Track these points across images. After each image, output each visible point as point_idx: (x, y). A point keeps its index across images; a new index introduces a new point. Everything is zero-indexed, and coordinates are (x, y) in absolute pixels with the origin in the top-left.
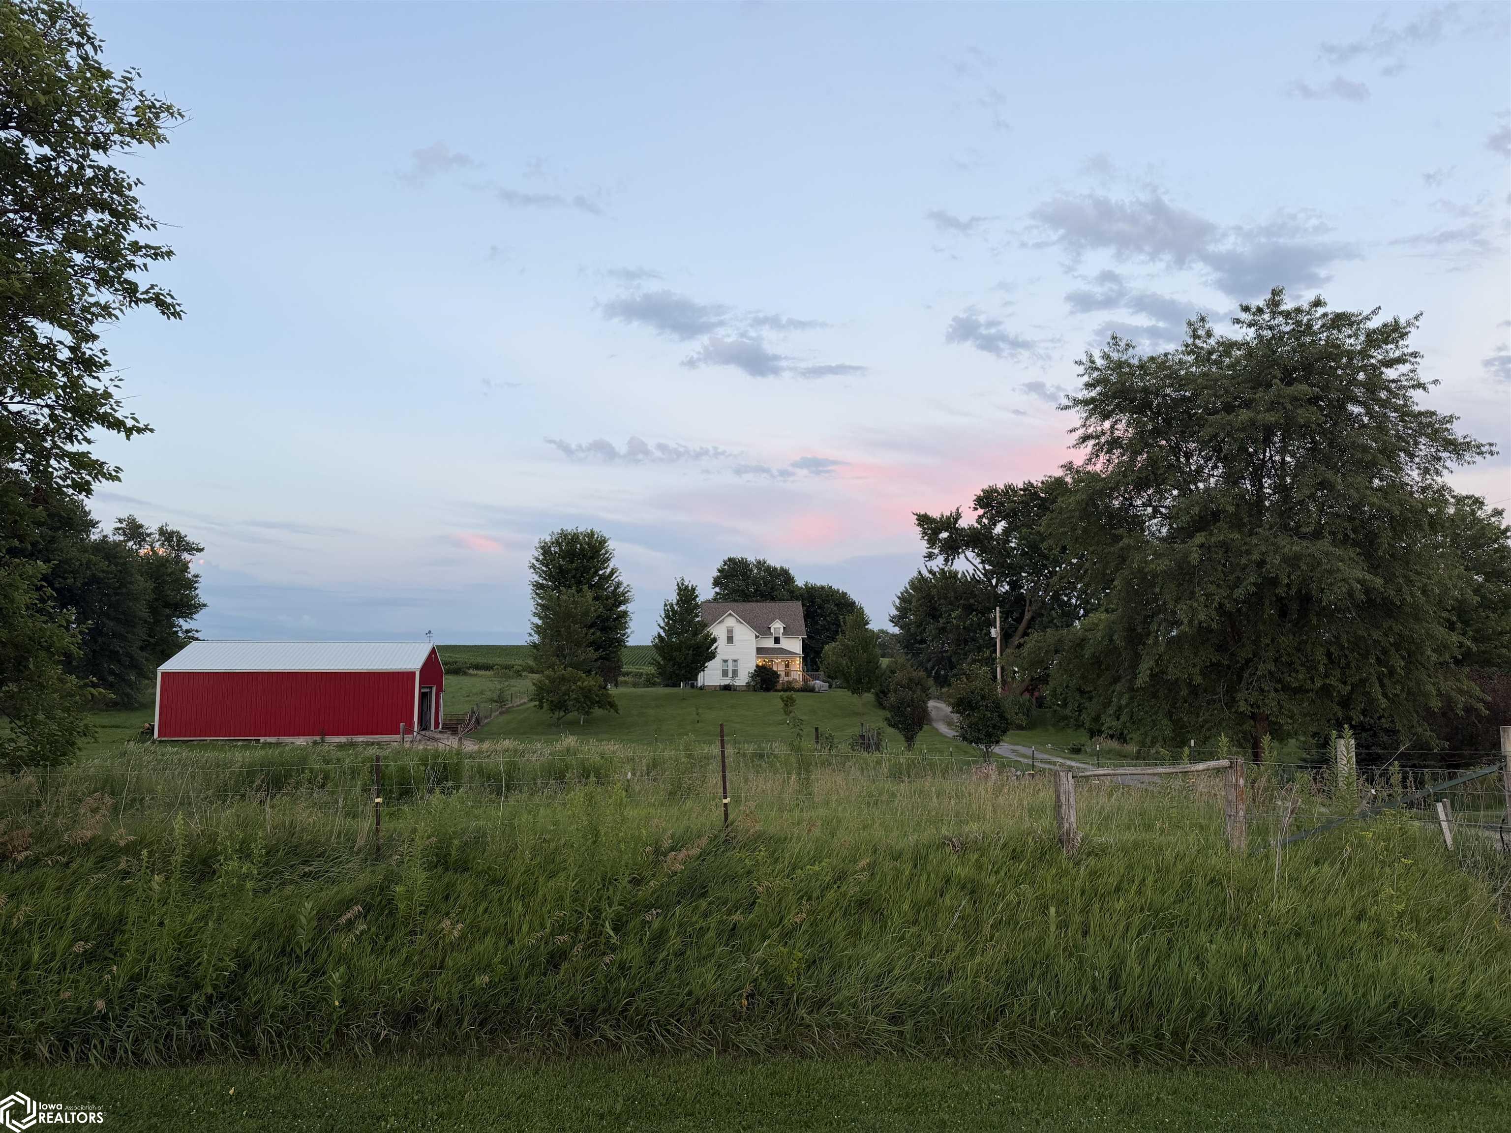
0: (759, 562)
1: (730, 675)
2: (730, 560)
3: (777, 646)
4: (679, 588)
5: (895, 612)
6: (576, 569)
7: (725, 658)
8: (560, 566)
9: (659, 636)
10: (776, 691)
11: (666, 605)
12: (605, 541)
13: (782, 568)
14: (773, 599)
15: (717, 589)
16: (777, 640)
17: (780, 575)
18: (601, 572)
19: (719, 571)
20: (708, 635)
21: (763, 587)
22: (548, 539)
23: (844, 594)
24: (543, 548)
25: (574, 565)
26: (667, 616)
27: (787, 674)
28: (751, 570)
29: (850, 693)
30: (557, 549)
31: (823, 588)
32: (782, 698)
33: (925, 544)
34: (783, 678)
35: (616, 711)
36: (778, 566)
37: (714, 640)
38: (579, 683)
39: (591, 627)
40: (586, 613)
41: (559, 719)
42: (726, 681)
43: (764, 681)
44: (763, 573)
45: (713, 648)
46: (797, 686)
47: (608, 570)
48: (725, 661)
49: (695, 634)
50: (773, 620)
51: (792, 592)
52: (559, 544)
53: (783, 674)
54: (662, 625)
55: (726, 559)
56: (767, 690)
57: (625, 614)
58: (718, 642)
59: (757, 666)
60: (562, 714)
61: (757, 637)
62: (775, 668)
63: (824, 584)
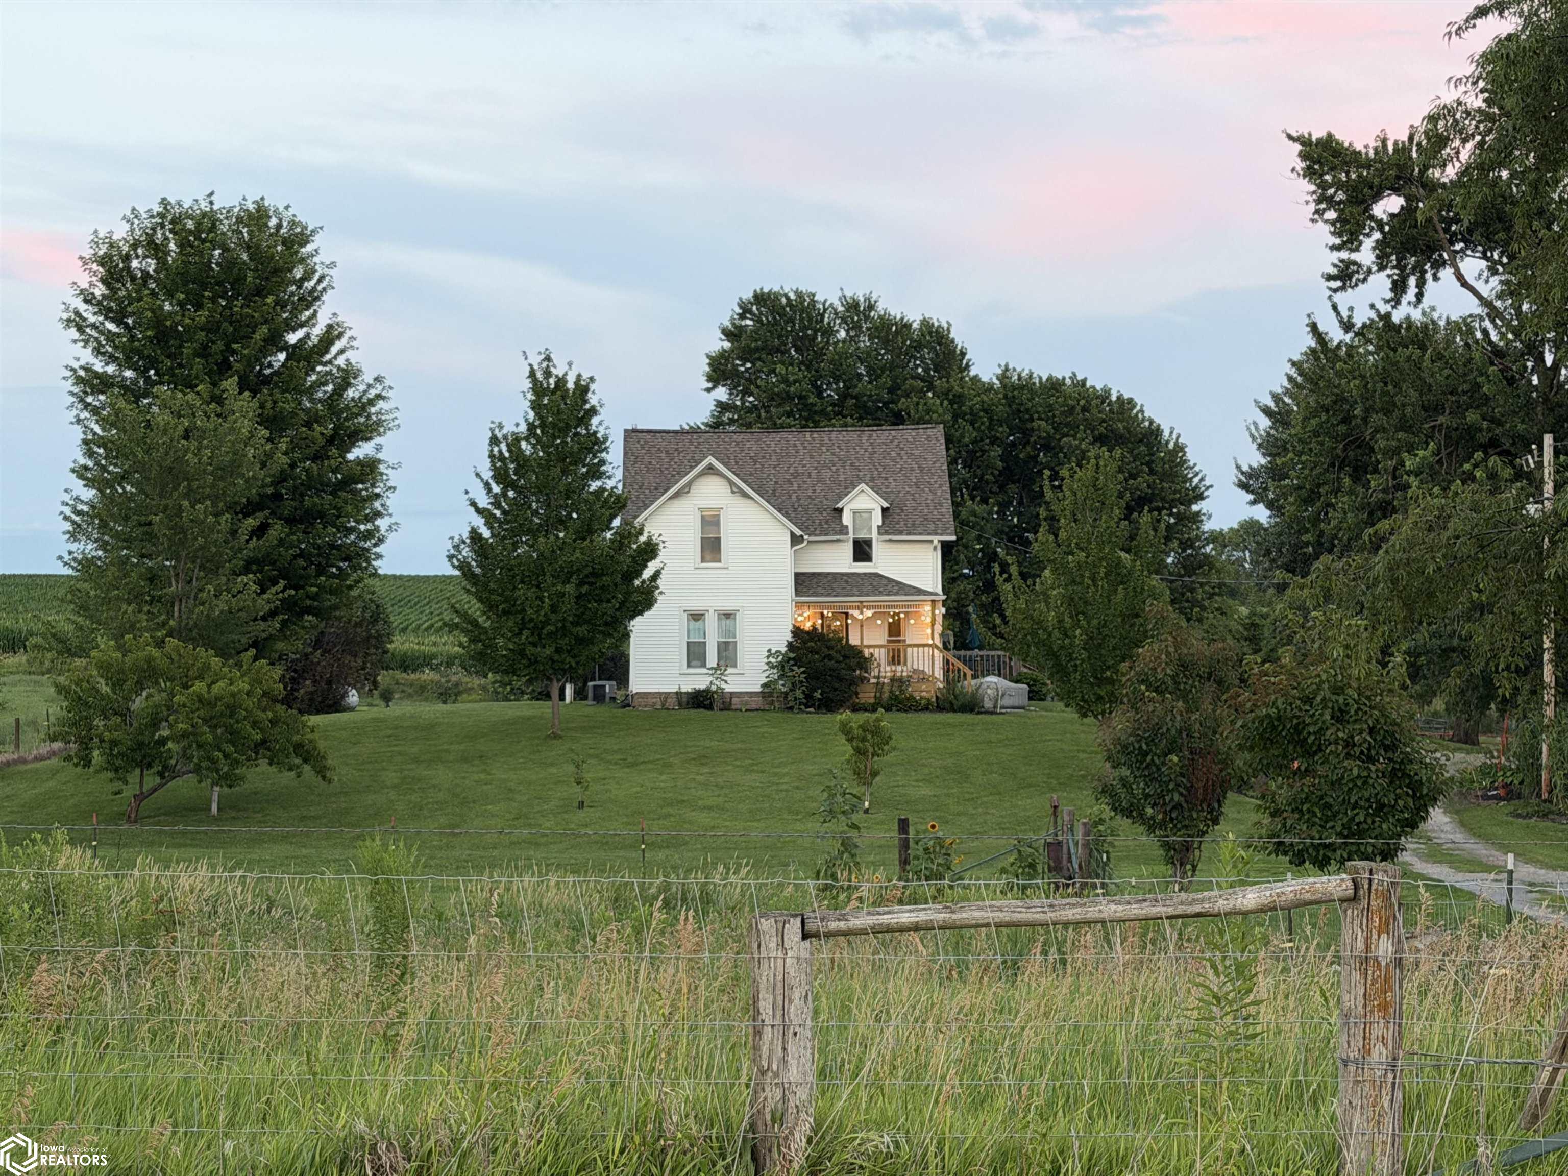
0: (853, 306)
1: (712, 659)
2: (760, 298)
3: (862, 568)
4: (538, 389)
5: (1255, 459)
6: (212, 328)
7: (696, 605)
8: (158, 320)
9: (475, 535)
10: (855, 709)
11: (494, 441)
12: (304, 239)
13: (926, 323)
16: (862, 551)
17: (918, 346)
18: (293, 338)
19: (728, 334)
20: (629, 534)
21: (864, 385)
22: (121, 232)
24: (102, 261)
25: (203, 315)
26: (500, 476)
27: (896, 658)
28: (829, 332)
30: (151, 265)
31: (1054, 386)
34: (883, 670)
36: (914, 317)
37: (650, 551)
38: (199, 687)
39: (248, 510)
40: (230, 470)
42: (698, 681)
43: (814, 676)
44: (865, 342)
45: (647, 574)
46: (924, 692)
47: (317, 331)
48: (697, 616)
49: (587, 530)
52: (155, 249)
53: (880, 655)
54: (484, 502)
55: (748, 295)
56: (828, 705)
57: (369, 468)
58: (663, 555)
59: (797, 632)
60: (151, 780)
61: (795, 540)
62: (854, 640)
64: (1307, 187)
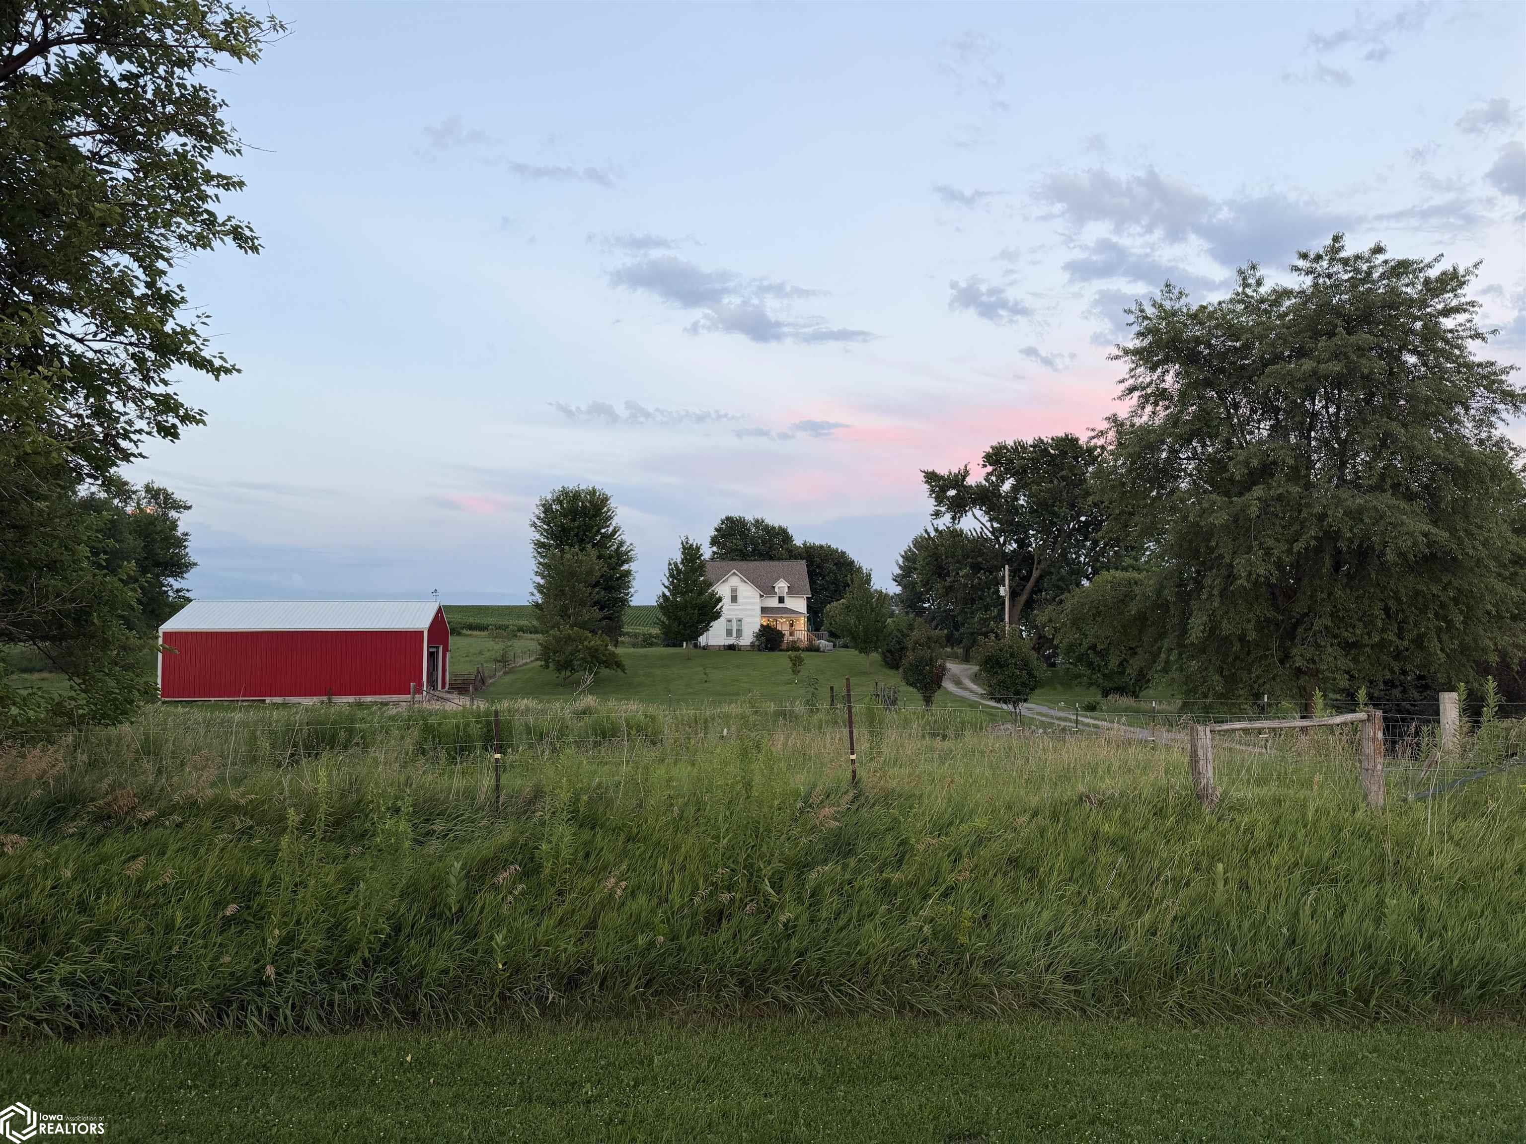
0: (757, 521)
1: (734, 634)
2: (728, 518)
3: (781, 605)
4: (684, 547)
5: (898, 571)
6: (579, 527)
7: (729, 617)
8: (562, 525)
9: (664, 595)
10: (781, 650)
11: (670, 564)
12: (607, 499)
13: (780, 527)
14: (771, 558)
15: (715, 549)
16: (781, 600)
17: (778, 534)
18: (603, 531)
19: (717, 530)
20: (713, 595)
21: (761, 547)
22: (549, 497)
23: (843, 553)
24: (543, 505)
25: (577, 523)
26: (672, 576)
27: (792, 634)
28: (749, 529)
29: (857, 652)
30: (558, 507)
31: (821, 547)
32: (790, 657)
33: (933, 501)
34: (787, 638)
35: (623, 671)
36: (776, 525)
37: (720, 600)
38: (586, 643)
39: (595, 586)
40: (590, 572)
41: (565, 679)
42: (731, 641)
43: (768, 640)
44: (761, 532)
45: (718, 607)
46: (802, 645)
47: (611, 529)
48: (730, 621)
49: (701, 593)
50: (777, 580)
51: (790, 551)
52: (560, 502)
53: (787, 633)
54: (667, 584)
55: (724, 517)
56: (772, 649)
57: (628, 573)
58: (723, 601)
59: (762, 625)
60: (568, 673)
61: (761, 596)
62: (779, 628)
63: (824, 543)
64: (927, 486)
